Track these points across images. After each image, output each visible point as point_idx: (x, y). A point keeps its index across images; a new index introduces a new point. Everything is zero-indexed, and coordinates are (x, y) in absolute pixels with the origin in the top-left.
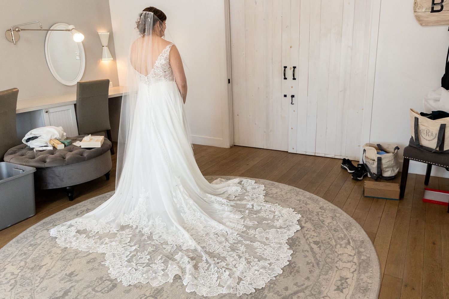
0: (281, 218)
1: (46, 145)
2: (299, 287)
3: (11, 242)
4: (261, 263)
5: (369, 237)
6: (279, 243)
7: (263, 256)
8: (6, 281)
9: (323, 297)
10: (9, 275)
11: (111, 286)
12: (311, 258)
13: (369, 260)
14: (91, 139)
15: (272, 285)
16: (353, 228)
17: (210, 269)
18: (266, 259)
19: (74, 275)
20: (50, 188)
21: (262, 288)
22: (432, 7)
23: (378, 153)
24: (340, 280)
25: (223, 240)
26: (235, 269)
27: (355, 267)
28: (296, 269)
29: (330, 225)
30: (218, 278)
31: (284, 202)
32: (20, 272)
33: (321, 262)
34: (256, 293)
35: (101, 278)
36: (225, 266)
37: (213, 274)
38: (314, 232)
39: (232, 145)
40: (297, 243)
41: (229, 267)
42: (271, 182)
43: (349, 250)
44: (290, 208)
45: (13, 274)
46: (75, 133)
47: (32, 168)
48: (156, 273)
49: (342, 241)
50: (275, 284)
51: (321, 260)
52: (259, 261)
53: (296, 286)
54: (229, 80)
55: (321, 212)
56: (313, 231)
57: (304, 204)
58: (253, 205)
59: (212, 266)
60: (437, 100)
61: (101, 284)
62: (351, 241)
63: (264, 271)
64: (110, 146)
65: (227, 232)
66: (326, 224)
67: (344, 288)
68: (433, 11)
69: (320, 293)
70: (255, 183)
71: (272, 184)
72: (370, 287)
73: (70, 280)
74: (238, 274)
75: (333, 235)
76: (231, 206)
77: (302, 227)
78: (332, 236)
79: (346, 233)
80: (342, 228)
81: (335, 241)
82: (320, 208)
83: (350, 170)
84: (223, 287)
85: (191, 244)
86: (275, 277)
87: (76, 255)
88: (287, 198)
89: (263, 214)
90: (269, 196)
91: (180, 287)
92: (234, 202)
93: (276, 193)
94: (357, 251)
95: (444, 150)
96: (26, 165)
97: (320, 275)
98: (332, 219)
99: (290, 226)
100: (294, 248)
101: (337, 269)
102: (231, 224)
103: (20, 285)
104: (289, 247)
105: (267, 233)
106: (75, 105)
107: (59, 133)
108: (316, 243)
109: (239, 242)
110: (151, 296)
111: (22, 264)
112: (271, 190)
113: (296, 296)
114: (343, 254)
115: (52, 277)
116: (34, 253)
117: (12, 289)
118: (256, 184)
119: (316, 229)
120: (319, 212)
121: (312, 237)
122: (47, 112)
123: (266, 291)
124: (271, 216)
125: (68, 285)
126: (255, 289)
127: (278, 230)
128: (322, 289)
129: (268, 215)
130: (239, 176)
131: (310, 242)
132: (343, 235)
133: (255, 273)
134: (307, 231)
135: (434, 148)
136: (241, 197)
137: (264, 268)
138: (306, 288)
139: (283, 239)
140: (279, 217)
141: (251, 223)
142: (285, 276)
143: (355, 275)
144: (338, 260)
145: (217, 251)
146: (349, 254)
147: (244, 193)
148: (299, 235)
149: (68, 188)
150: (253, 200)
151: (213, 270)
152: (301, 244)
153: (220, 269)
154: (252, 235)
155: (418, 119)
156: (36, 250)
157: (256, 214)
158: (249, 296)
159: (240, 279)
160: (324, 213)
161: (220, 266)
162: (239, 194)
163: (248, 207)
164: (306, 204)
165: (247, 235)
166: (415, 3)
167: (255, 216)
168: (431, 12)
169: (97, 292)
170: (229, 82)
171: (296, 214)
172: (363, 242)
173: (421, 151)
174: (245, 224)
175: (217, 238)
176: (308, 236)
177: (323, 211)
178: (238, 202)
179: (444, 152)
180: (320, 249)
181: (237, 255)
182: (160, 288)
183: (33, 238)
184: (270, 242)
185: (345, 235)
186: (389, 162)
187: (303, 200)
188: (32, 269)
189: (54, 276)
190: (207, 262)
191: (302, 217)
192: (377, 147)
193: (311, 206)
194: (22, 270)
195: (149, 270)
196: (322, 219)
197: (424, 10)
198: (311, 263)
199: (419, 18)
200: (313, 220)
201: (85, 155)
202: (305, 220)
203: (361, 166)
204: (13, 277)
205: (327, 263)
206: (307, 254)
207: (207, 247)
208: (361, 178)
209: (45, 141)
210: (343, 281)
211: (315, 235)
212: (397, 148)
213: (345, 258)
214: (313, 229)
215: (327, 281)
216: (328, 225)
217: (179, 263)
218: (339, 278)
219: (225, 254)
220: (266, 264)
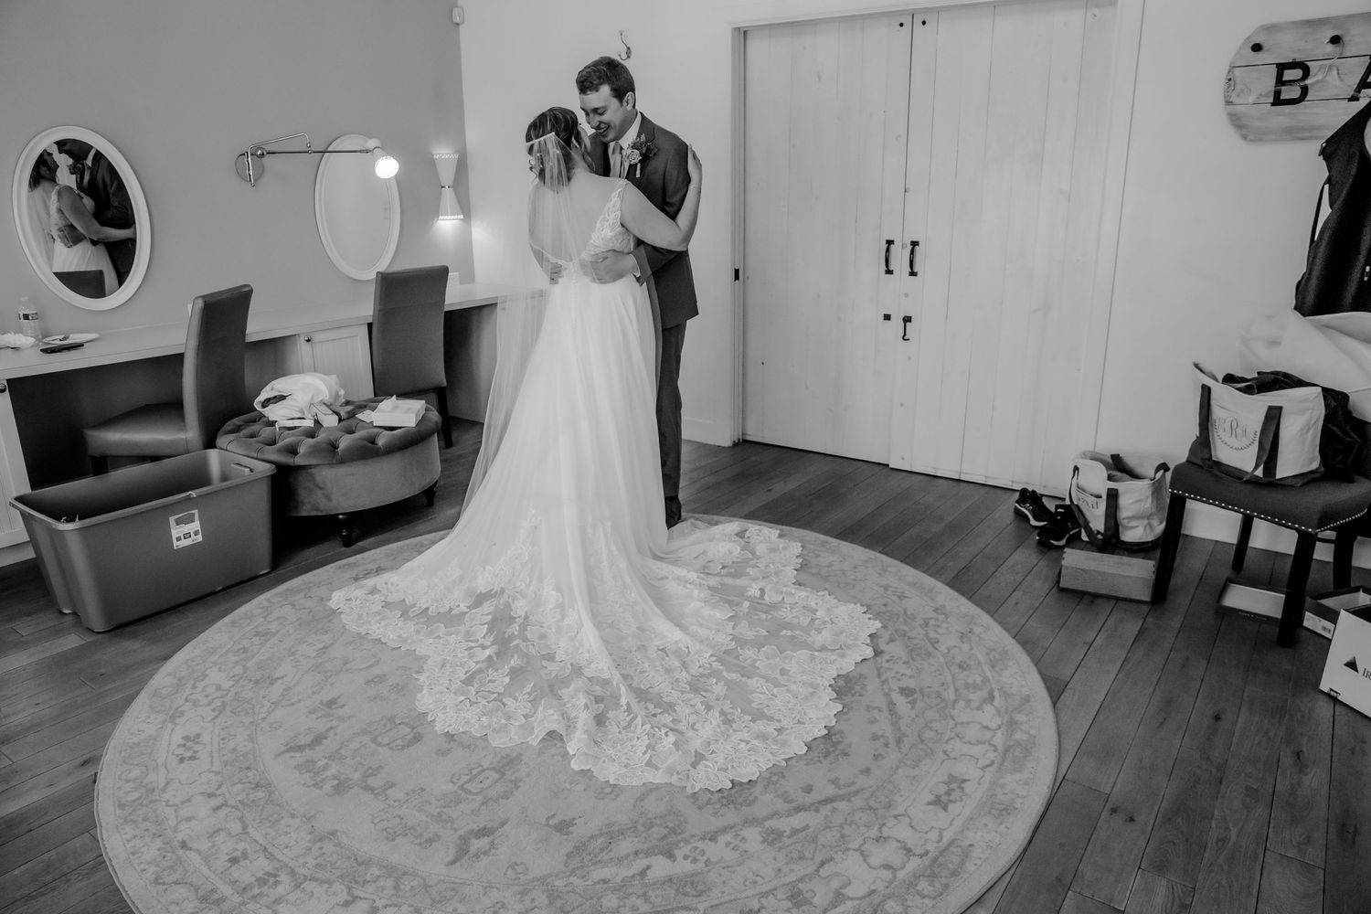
0: (829, 626)
1: (300, 415)
2: (840, 788)
3: (220, 623)
4: (760, 726)
5: (1048, 689)
6: (812, 685)
7: (765, 710)
8: (206, 701)
9: (895, 817)
10: (211, 690)
11: (410, 737)
12: (884, 726)
13: (1034, 743)
14: (395, 407)
15: (775, 778)
16: (1010, 663)
17: (633, 725)
18: (771, 719)
19: (336, 706)
20: (304, 514)
21: (750, 781)
22: (1275, 92)
23: (1110, 478)
24: (948, 783)
25: (677, 664)
26: (691, 733)
27: (992, 756)
28: (841, 747)
29: (953, 651)
30: (649, 747)
31: (843, 587)
32: (234, 685)
33: (907, 736)
34: (733, 791)
35: (392, 719)
36: (671, 725)
37: (638, 738)
38: (905, 666)
39: (739, 440)
40: (857, 688)
41: (681, 727)
42: (822, 537)
43: (989, 716)
44: (856, 604)
45: (219, 688)
46: (367, 391)
47: (268, 466)
48: (509, 718)
49: (973, 693)
50: (784, 777)
51: (907, 733)
52: (753, 721)
53: (833, 786)
54: (737, 272)
55: (937, 619)
56: (904, 663)
57: (895, 598)
58: (762, 590)
59: (639, 720)
60: (1274, 343)
61: (391, 729)
62: (996, 694)
63: (762, 745)
64: (437, 423)
65: (688, 648)
66: (943, 648)
67: (951, 801)
68: (1278, 101)
69: (889, 806)
70: (781, 536)
71: (823, 544)
72: (1018, 806)
73: (328, 715)
74: (696, 744)
75: (954, 677)
76: (710, 588)
77: (877, 653)
78: (949, 679)
79: (988, 673)
80: (980, 663)
81: (956, 690)
82: (936, 610)
83: (1036, 519)
84: (657, 769)
85: (602, 665)
86: (787, 760)
87: (345, 664)
88: (855, 580)
89: (784, 614)
90: (810, 571)
91: (559, 757)
92: (718, 579)
93: (830, 565)
94: (1006, 719)
95: (1277, 477)
96: (257, 459)
97: (898, 767)
98: (961, 638)
99: (848, 647)
100: (847, 699)
101: (945, 757)
102: (700, 630)
103: (231, 712)
104: (835, 695)
105: (786, 658)
106: (370, 325)
107: (330, 391)
108: (906, 692)
109: (714, 673)
110: (493, 769)
111: (239, 669)
112: (817, 556)
113: (829, 807)
114: (968, 723)
115: (293, 704)
116: (263, 650)
117: (216, 717)
118: (782, 540)
119: (913, 659)
120: (931, 618)
121: (898, 676)
122: (308, 341)
123: (757, 790)
124: (805, 621)
125: (322, 725)
126: (732, 781)
127: (816, 653)
128: (897, 798)
129: (797, 617)
130: (741, 517)
131: (890, 690)
132: (978, 679)
133: (740, 747)
134: (888, 661)
135: (1250, 470)
136: (736, 570)
137: (763, 737)
138: (857, 792)
139: (822, 677)
140: (825, 623)
141: (749, 633)
142: (812, 759)
143: (989, 775)
144: (953, 735)
145: (658, 688)
146: (985, 724)
147: (747, 560)
148: (868, 670)
149: (341, 517)
150: (767, 577)
151: (639, 729)
152: (867, 691)
153: (657, 730)
154: (749, 661)
155: (1209, 389)
156: (268, 645)
157: (766, 613)
158: (716, 794)
159: (699, 757)
160: (943, 622)
161: (659, 722)
162: (735, 560)
163: (750, 593)
164: (900, 597)
165: (735, 661)
166: (1230, 80)
167: (764, 616)
168: (1273, 104)
169: (380, 745)
170: (737, 277)
171: (870, 619)
172: (1027, 699)
173: (1216, 475)
174: (735, 632)
175: (663, 659)
176: (890, 674)
177: (941, 617)
178: (729, 581)
179: (1279, 482)
180: (913, 708)
181: (702, 703)
182: (514, 754)
183: (262, 619)
184: (789, 680)
185: (986, 680)
186: (1137, 504)
187: (896, 588)
188: (257, 682)
189: (299, 702)
190: (629, 710)
191: (884, 627)
192: (1110, 460)
193: (915, 603)
194: (237, 682)
195: (497, 711)
196: (937, 636)
197: (1251, 99)
198: (882, 736)
199: (1238, 119)
200: (909, 638)
201: (381, 442)
202: (891, 635)
203: (1062, 510)
204: (218, 694)
205: (922, 741)
206: (876, 714)
207: (636, 678)
208: (1062, 542)
209: (299, 405)
210: (953, 786)
211: (909, 672)
212: (1164, 467)
213: (971, 733)
214: (905, 658)
215: (914, 782)
216: (946, 651)
217: (564, 704)
218: (945, 778)
219: (674, 696)
220: (770, 728)
